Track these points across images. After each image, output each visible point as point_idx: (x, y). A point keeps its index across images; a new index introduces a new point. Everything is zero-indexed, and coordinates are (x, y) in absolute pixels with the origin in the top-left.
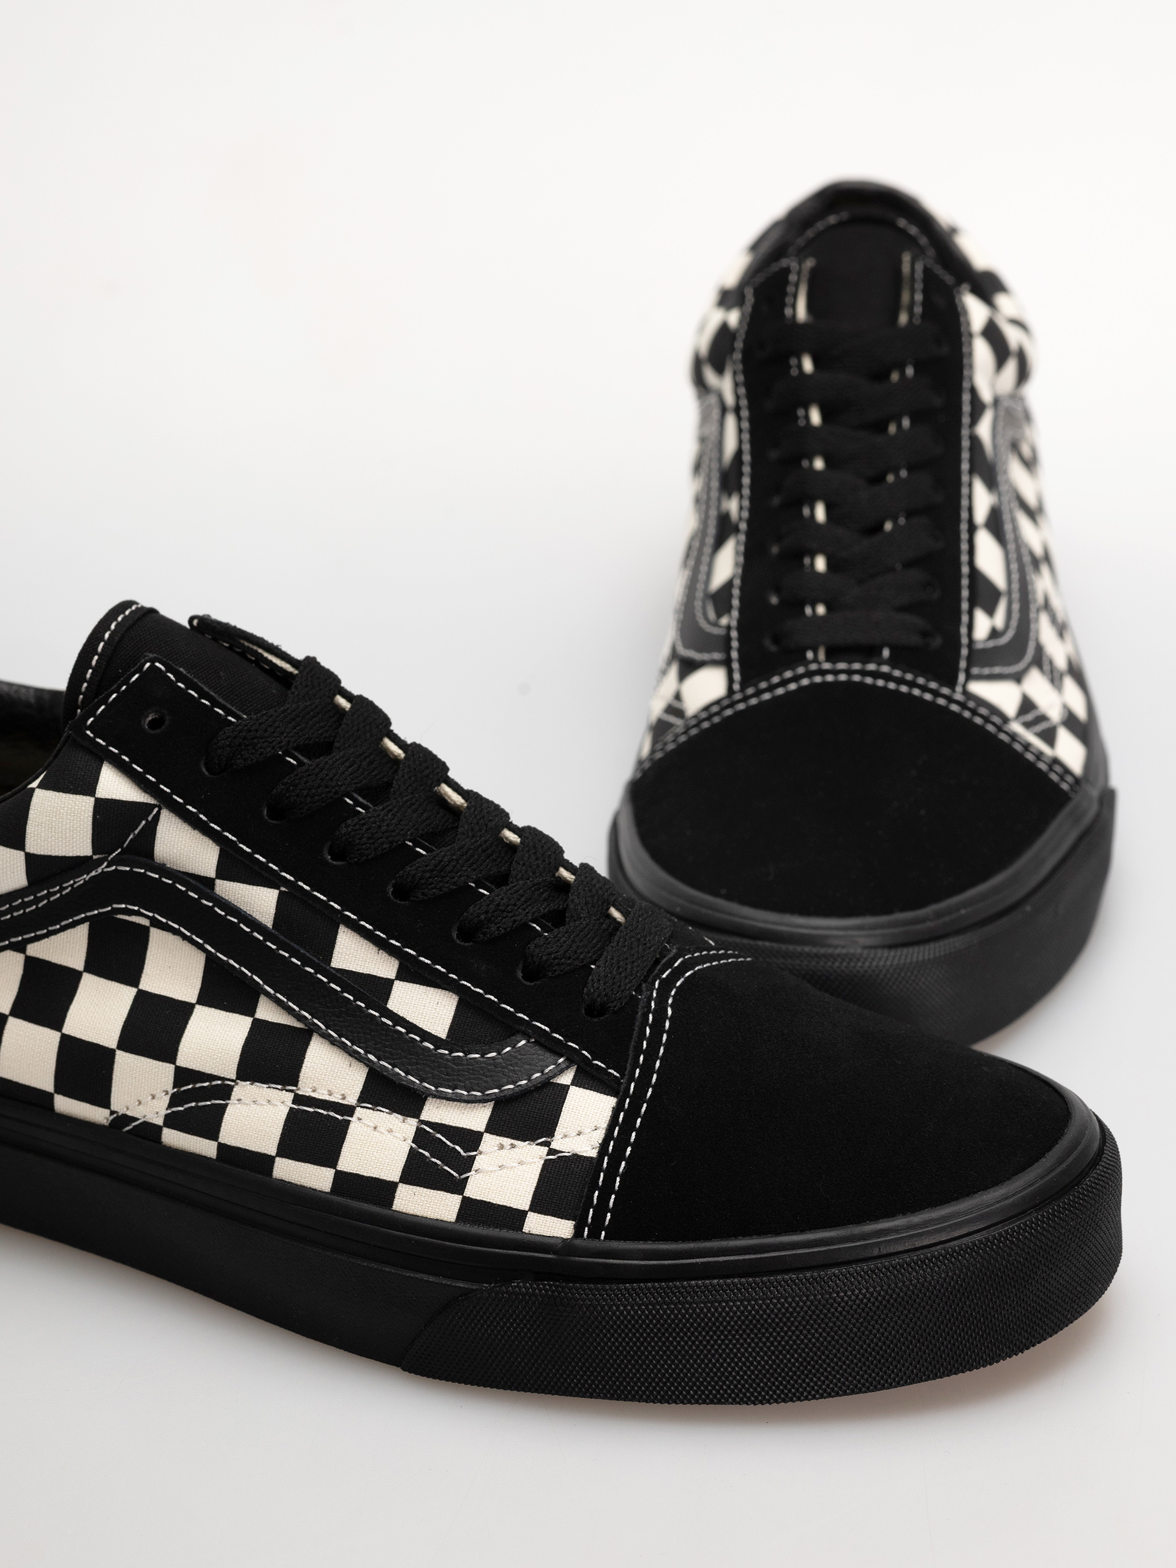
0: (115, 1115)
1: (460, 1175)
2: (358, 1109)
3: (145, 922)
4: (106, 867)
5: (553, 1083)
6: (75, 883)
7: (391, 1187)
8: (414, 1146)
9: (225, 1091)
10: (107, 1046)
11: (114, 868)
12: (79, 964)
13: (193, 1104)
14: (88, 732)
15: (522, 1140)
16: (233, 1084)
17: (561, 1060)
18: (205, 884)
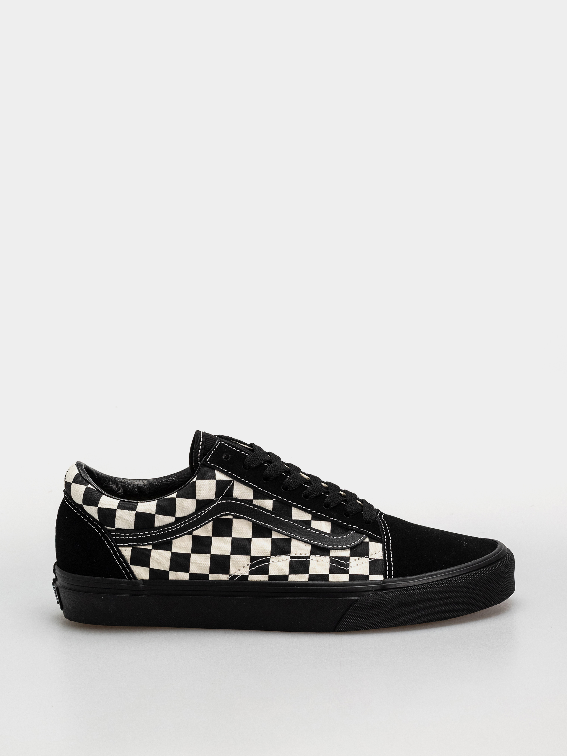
0: (231, 576)
1: (347, 569)
2: (311, 557)
3: (231, 517)
4: (219, 502)
5: (364, 542)
6: (209, 508)
7: (327, 576)
8: (330, 563)
9: (268, 560)
10: (227, 554)
11: (221, 502)
12: (210, 534)
13: (257, 566)
14: (208, 462)
15: (361, 557)
16: (269, 558)
17: (364, 536)
18: (250, 502)
